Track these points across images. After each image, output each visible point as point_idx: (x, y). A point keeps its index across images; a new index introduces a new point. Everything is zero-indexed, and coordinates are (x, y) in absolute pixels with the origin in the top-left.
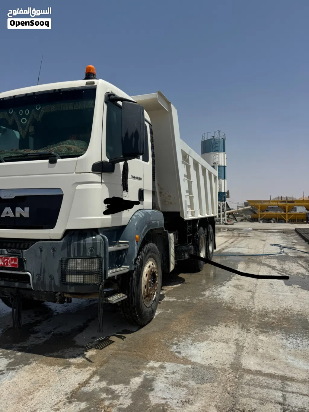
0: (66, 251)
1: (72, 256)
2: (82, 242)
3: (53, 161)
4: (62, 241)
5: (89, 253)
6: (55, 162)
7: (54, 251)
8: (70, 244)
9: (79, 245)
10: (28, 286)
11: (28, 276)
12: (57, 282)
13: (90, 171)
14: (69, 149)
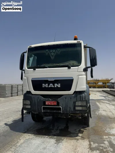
0: (75, 98)
1: (78, 100)
2: (81, 95)
3: (69, 68)
4: (73, 95)
5: (84, 99)
6: (70, 68)
7: (71, 98)
8: (77, 96)
9: (80, 96)
10: (60, 112)
11: (60, 108)
12: (72, 109)
13: (83, 71)
14: (73, 64)
